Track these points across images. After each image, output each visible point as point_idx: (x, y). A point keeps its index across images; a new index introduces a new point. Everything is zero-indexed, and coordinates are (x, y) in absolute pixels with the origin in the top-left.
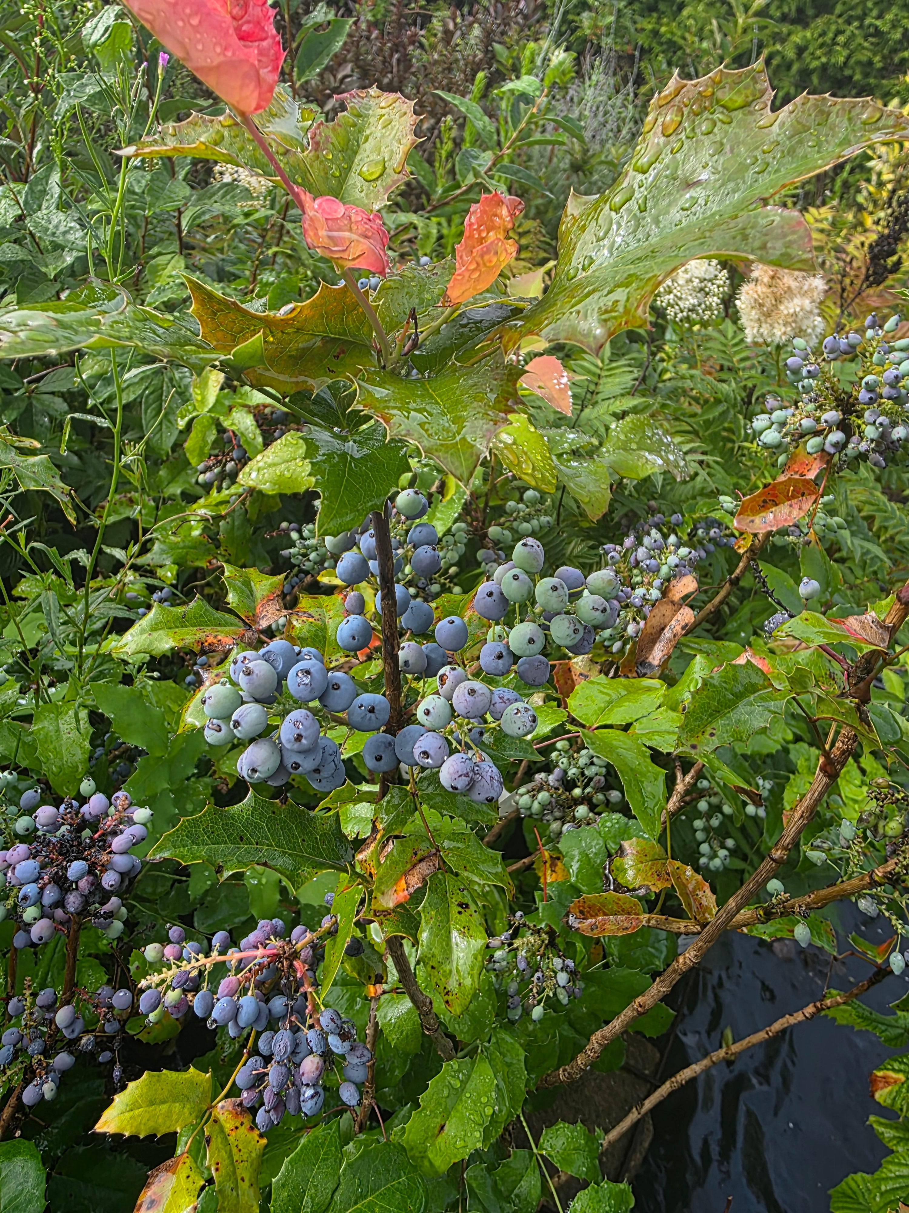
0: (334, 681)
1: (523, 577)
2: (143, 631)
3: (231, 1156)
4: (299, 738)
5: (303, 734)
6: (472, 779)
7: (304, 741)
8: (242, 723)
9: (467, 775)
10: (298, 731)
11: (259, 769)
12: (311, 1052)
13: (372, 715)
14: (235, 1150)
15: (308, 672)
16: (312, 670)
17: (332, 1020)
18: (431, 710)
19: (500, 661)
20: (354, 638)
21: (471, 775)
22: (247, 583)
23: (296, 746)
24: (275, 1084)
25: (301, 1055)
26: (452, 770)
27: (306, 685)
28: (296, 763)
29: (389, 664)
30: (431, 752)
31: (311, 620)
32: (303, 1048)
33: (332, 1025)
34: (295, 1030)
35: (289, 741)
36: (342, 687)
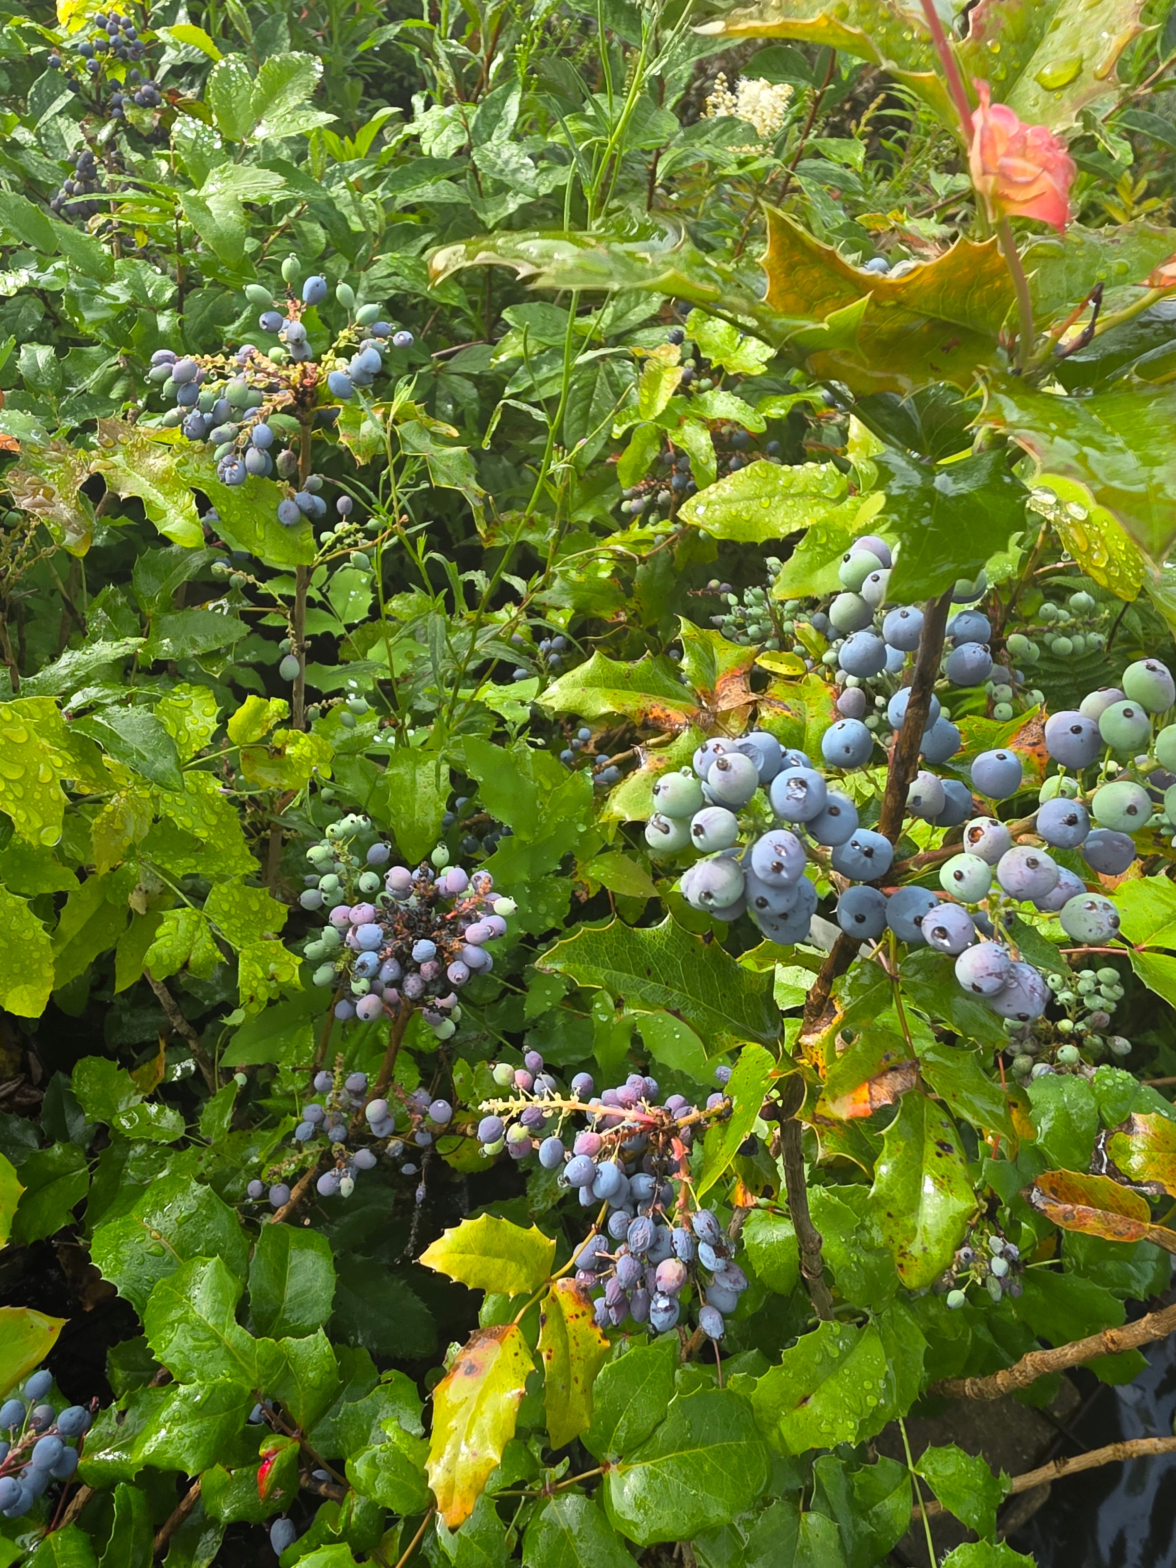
0: (834, 804)
1: (1139, 714)
2: (575, 684)
3: (566, 1346)
4: (778, 868)
5: (785, 864)
6: (1005, 982)
7: (784, 874)
8: (707, 830)
9: (999, 975)
10: (779, 859)
11: (715, 894)
12: (674, 1255)
13: (869, 860)
14: (572, 1343)
15: (803, 784)
16: (809, 782)
17: (709, 1226)
18: (965, 874)
19: (1072, 828)
20: (847, 750)
21: (1005, 976)
22: (708, 648)
23: (772, 878)
24: (623, 1277)
25: (660, 1255)
26: (978, 964)
27: (798, 799)
28: (762, 899)
29: (894, 796)
30: (951, 931)
31: (787, 713)
32: (664, 1246)
33: (707, 1233)
34: (658, 1221)
35: (764, 869)
36: (843, 813)
